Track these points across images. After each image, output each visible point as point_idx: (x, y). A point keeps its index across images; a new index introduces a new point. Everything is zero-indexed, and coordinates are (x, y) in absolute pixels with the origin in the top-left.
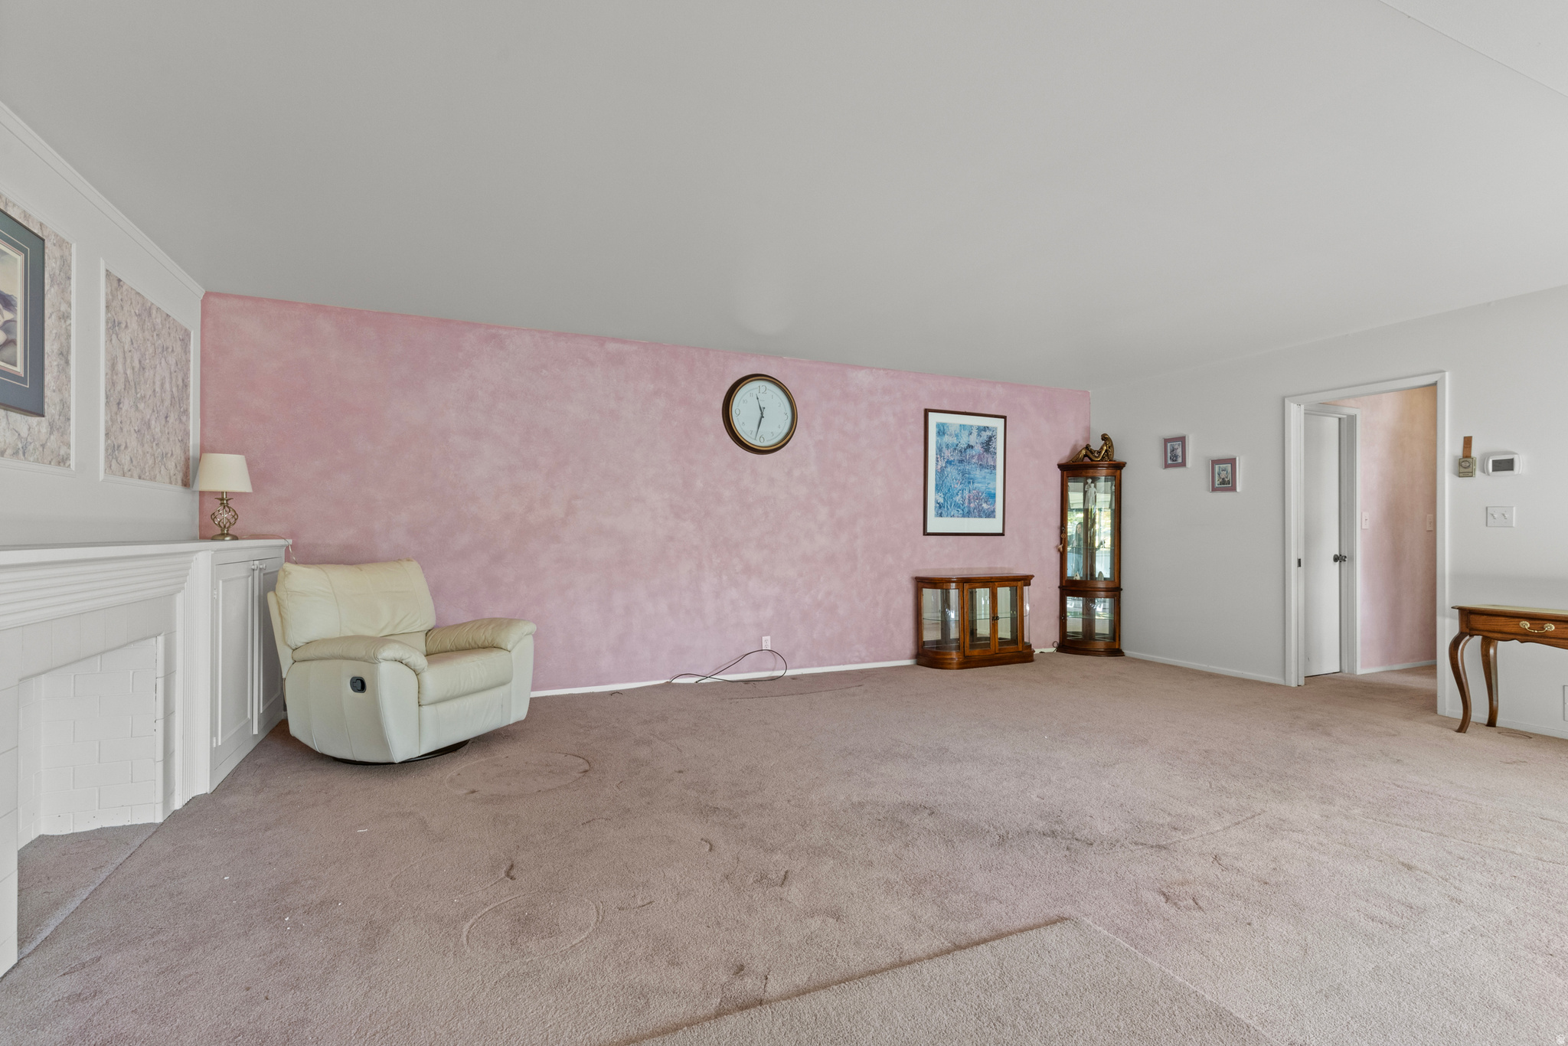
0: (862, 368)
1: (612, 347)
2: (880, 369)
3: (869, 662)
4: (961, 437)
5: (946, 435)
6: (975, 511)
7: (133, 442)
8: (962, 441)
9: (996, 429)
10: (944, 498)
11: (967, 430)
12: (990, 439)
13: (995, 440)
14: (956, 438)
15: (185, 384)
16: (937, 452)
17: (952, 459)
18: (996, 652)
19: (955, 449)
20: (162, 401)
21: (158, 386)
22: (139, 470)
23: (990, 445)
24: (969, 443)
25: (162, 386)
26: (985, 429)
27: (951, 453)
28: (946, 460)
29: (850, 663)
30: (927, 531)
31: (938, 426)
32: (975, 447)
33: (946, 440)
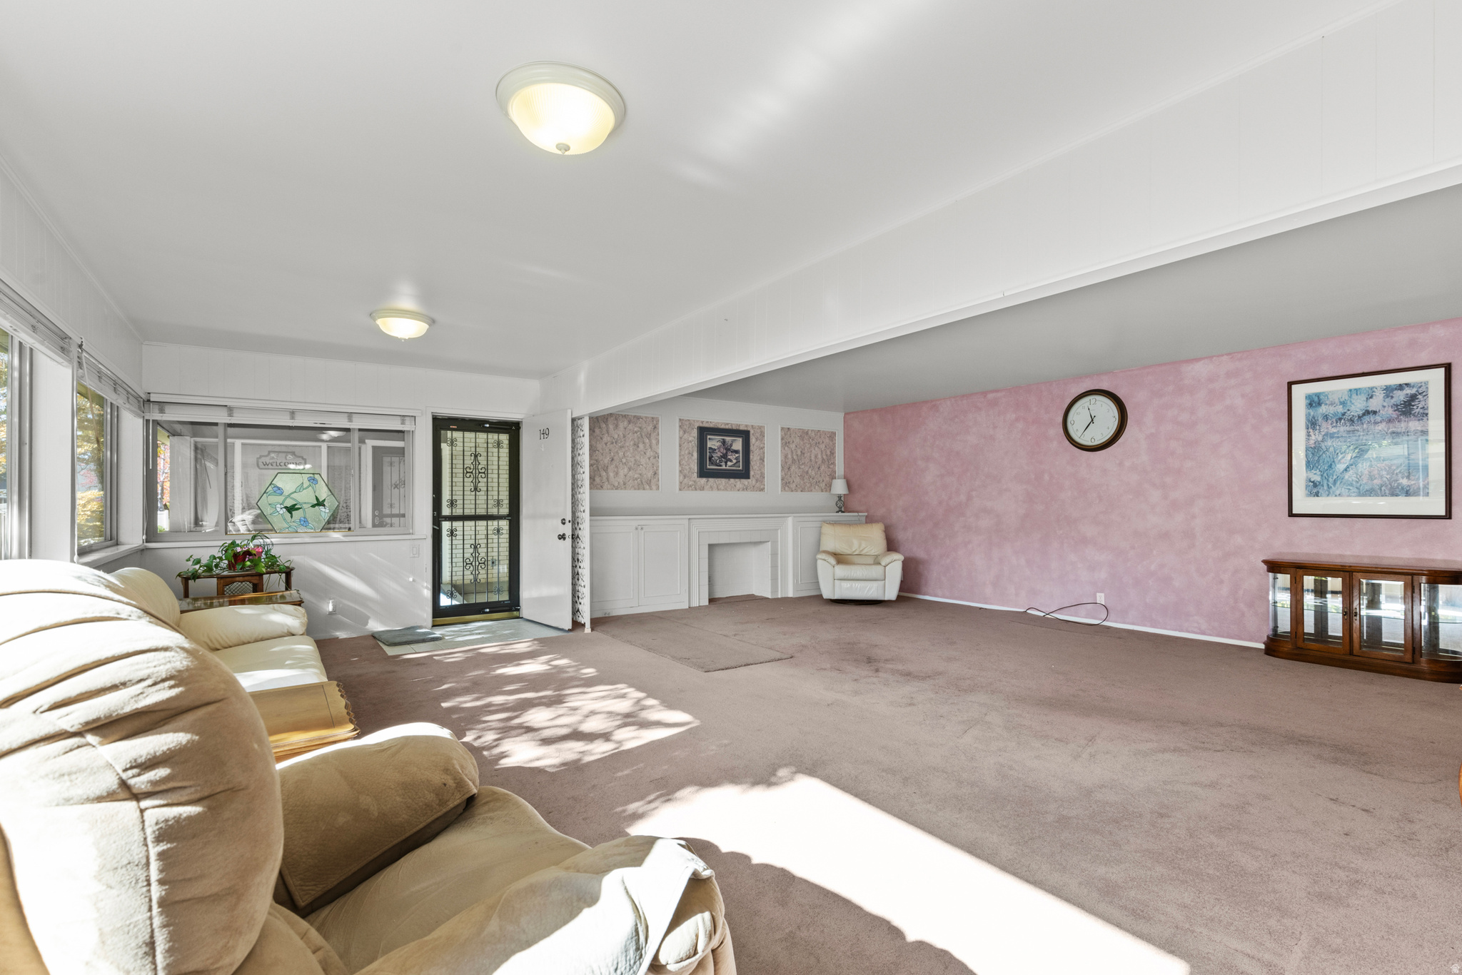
0: (1198, 360)
1: (990, 396)
2: (1223, 355)
3: (1210, 635)
4: (1353, 404)
5: (1323, 405)
6: (1383, 488)
7: (798, 480)
8: (1353, 408)
9: (1426, 383)
10: (1322, 475)
11: (1363, 395)
12: (1413, 397)
13: (1425, 398)
14: (1341, 406)
15: (832, 453)
16: (1308, 426)
17: (1335, 431)
18: (1351, 653)
19: (1340, 419)
20: (816, 462)
21: (813, 458)
22: (801, 489)
23: (1413, 406)
24: (1368, 409)
25: (816, 457)
26: (1400, 387)
27: (1331, 424)
28: (1323, 433)
29: (1188, 632)
30: (1294, 513)
31: (1308, 397)
32: (1381, 412)
33: (1323, 409)
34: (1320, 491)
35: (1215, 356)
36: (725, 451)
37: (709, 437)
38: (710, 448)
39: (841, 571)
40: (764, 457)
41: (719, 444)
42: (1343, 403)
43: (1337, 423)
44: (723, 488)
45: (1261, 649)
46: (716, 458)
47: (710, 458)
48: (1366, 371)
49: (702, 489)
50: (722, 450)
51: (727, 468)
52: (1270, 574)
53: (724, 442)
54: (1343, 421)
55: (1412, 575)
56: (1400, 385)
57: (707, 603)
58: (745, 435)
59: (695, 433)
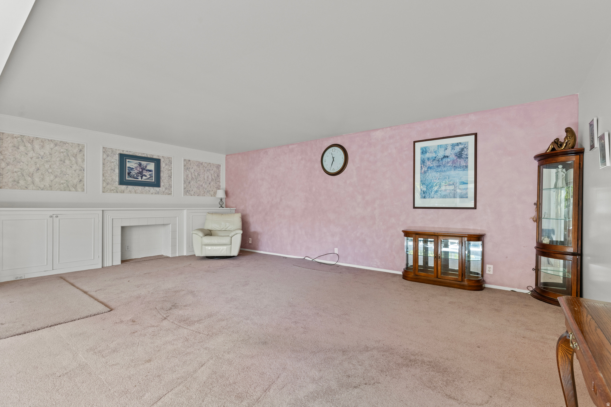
0: (377, 130)
1: (290, 147)
2: (387, 128)
3: (381, 268)
4: (439, 152)
5: (427, 153)
6: (451, 194)
7: (195, 189)
8: (439, 155)
9: (468, 143)
10: (427, 188)
11: (443, 148)
12: (462, 149)
13: (467, 150)
14: (435, 154)
15: (218, 176)
16: (421, 163)
17: (432, 166)
18: (437, 277)
19: (434, 160)
20: (208, 180)
21: (206, 178)
22: (197, 195)
23: (462, 154)
24: (445, 155)
25: (208, 177)
26: (458, 144)
27: (431, 162)
28: (427, 167)
29: (372, 267)
30: (415, 206)
31: (422, 149)
32: (450, 156)
33: (428, 155)
34: (426, 196)
35: (384, 128)
36: (141, 170)
37: (127, 160)
38: (128, 167)
39: (208, 240)
40: (171, 175)
41: (136, 165)
42: (435, 152)
43: (433, 162)
44: (139, 192)
45: (401, 275)
46: (134, 174)
47: (129, 174)
48: (444, 136)
49: (123, 192)
50: (139, 169)
51: (143, 180)
52: (405, 237)
53: (140, 165)
54: (435, 161)
55: (462, 237)
56: (458, 143)
57: (119, 263)
58: (157, 162)
59: (117, 157)
